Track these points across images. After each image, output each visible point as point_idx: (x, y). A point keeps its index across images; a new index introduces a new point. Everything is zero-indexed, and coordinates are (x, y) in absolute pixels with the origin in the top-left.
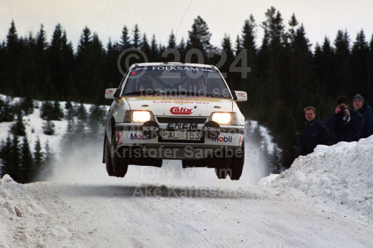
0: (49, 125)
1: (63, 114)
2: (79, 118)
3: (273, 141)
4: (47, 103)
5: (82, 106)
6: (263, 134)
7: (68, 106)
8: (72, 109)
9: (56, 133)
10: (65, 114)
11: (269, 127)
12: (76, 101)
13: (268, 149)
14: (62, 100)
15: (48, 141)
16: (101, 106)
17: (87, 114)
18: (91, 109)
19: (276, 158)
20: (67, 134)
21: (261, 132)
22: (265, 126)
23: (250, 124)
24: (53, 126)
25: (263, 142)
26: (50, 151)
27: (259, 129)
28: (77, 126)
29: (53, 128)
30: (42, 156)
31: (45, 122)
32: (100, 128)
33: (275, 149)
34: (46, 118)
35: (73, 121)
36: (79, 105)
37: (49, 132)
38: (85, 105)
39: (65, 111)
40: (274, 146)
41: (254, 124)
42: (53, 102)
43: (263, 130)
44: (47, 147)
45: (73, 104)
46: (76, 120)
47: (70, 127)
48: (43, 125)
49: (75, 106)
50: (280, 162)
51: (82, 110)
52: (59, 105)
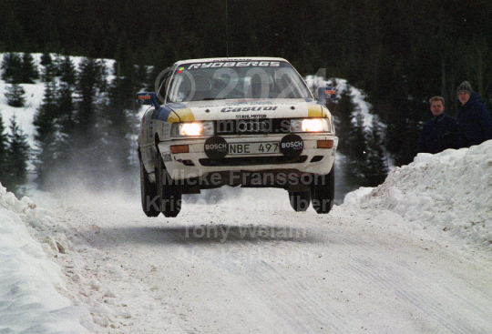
0: (15, 92)
1: (37, 72)
2: (62, 80)
3: (372, 111)
4: (11, 56)
5: (68, 60)
6: (355, 101)
7: (46, 61)
8: (52, 65)
9: (27, 103)
10: (41, 73)
11: (365, 88)
12: (58, 52)
13: (364, 125)
14: (35, 51)
15: (14, 117)
16: (98, 60)
17: (75, 72)
18: (81, 65)
19: (377, 137)
20: (43, 106)
21: (353, 96)
22: (358, 87)
23: (335, 84)
24: (23, 92)
25: (355, 114)
26: (18, 133)
27: (349, 92)
28: (60, 91)
29: (23, 96)
30: (6, 140)
31: (10, 85)
32: (97, 94)
33: (374, 123)
34: (11, 79)
35: (54, 83)
36: (63, 58)
37: (17, 102)
38: (71, 58)
39: (41, 68)
40: (373, 119)
41: (342, 84)
42: (21, 55)
43: (356, 94)
44: (14, 127)
45: (53, 57)
46: (58, 82)
47: (48, 93)
48: (6, 91)
49: (55, 61)
50: (383, 143)
51: (67, 66)
52: (31, 59)
